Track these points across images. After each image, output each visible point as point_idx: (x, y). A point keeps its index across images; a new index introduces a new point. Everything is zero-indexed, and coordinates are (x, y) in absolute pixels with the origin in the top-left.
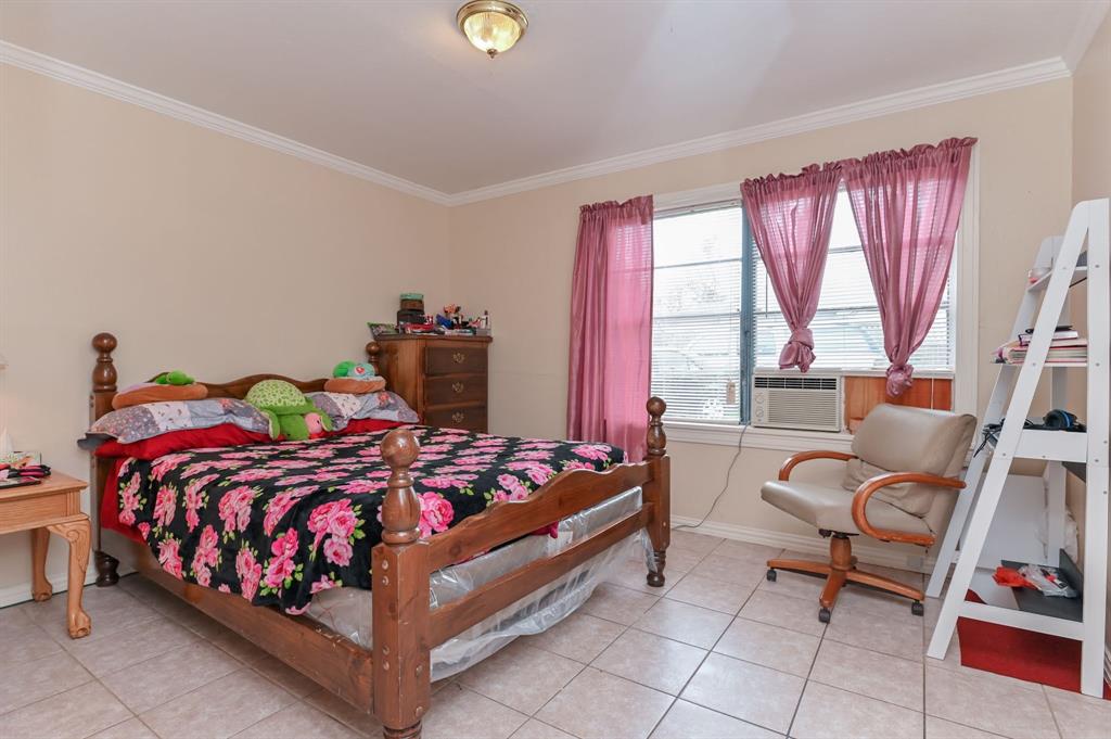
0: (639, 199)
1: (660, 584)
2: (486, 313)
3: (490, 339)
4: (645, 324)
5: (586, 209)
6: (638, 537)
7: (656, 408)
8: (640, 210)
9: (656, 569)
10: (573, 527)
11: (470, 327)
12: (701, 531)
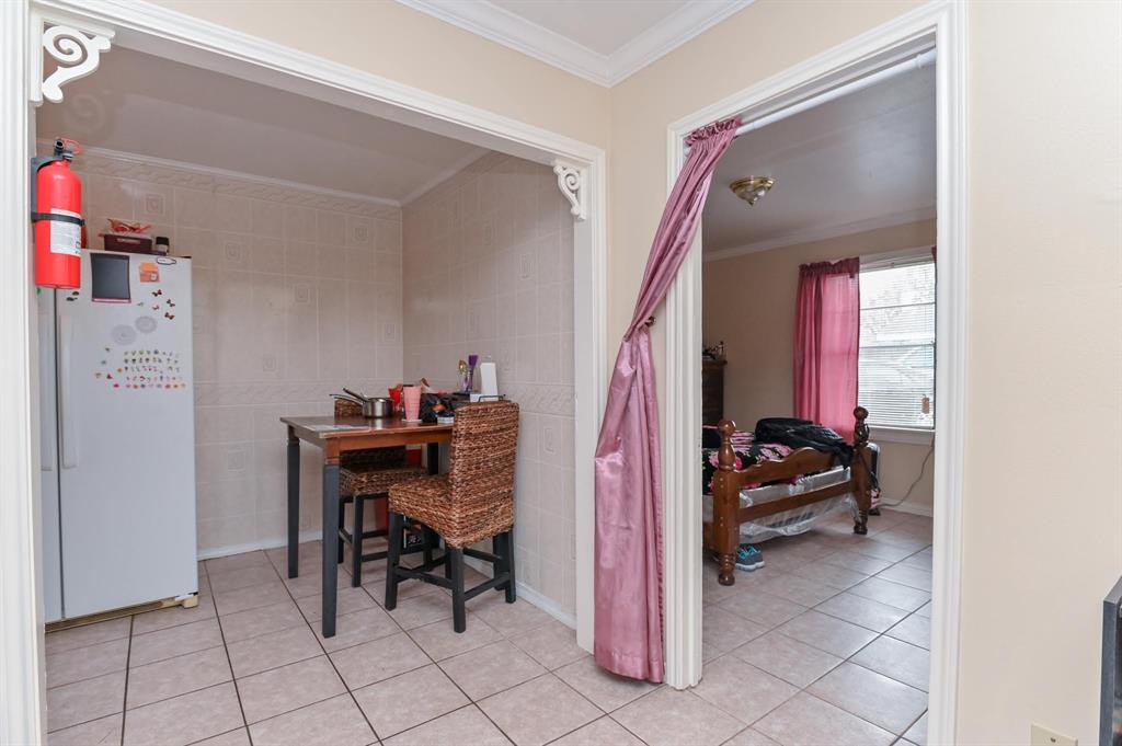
0: (847, 260)
1: (864, 532)
2: (722, 343)
3: (725, 362)
4: (853, 353)
5: (803, 268)
6: (847, 500)
7: (860, 413)
8: (850, 267)
9: (860, 520)
10: (805, 483)
11: (710, 354)
12: (899, 509)
